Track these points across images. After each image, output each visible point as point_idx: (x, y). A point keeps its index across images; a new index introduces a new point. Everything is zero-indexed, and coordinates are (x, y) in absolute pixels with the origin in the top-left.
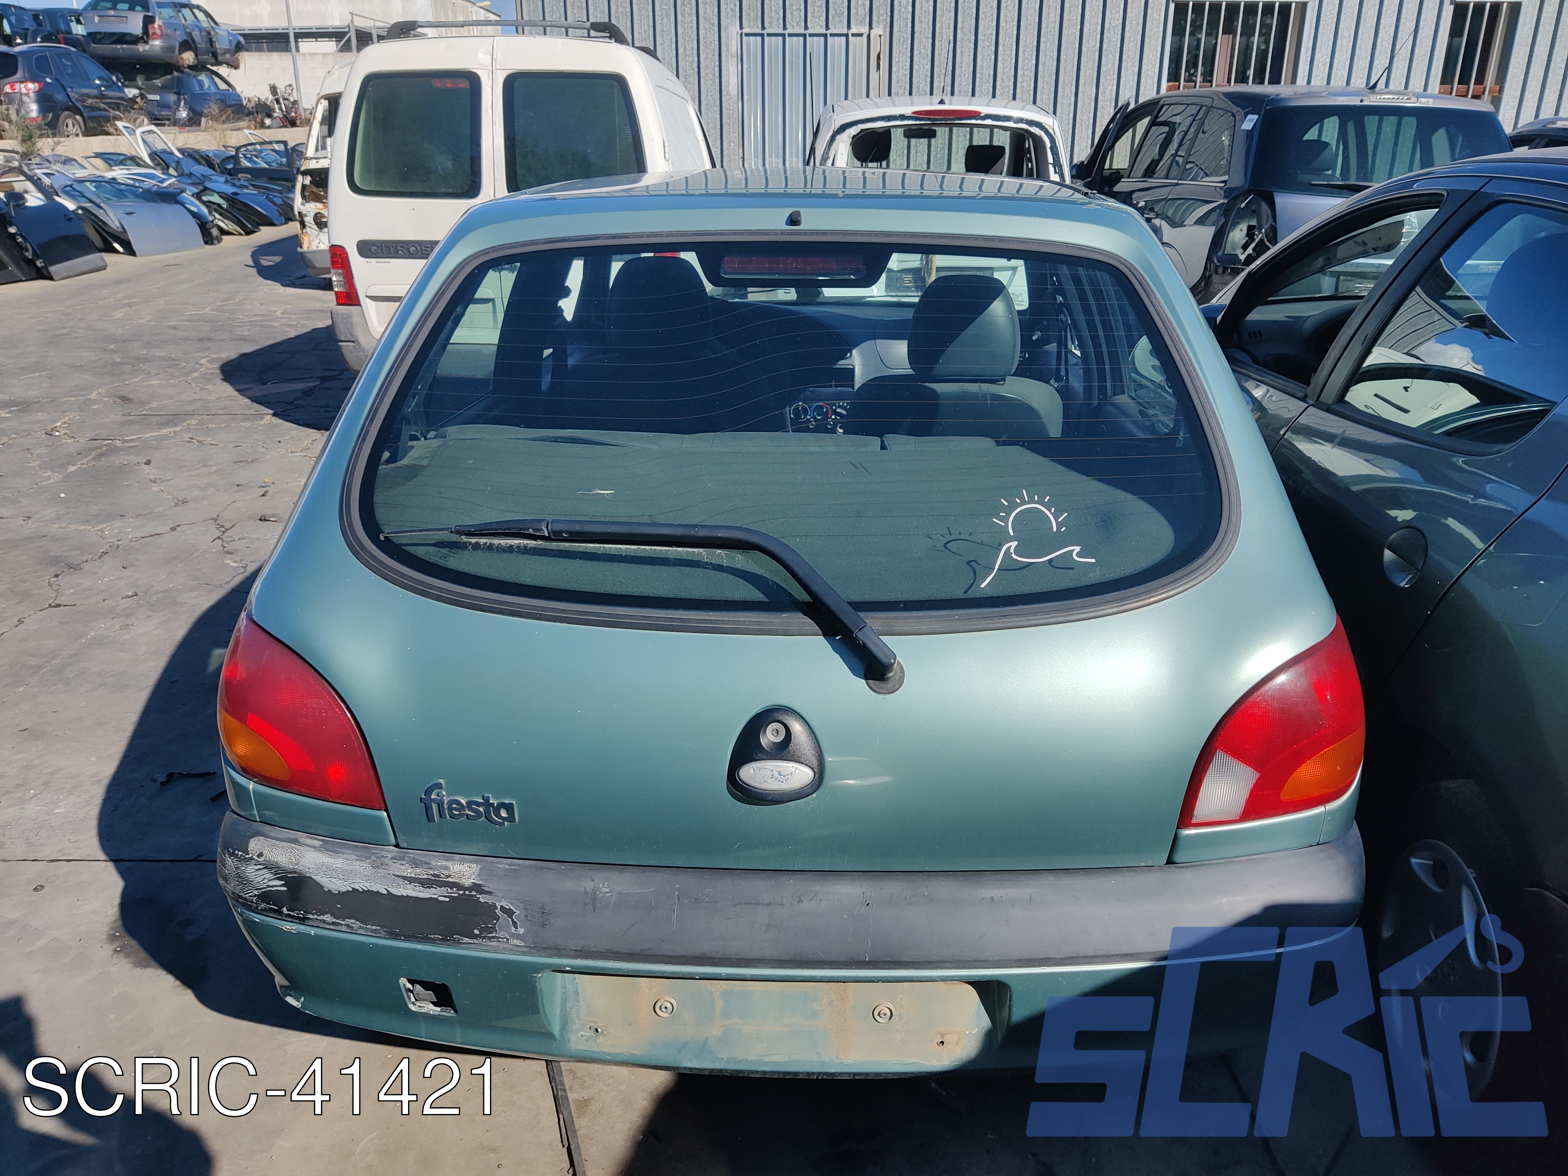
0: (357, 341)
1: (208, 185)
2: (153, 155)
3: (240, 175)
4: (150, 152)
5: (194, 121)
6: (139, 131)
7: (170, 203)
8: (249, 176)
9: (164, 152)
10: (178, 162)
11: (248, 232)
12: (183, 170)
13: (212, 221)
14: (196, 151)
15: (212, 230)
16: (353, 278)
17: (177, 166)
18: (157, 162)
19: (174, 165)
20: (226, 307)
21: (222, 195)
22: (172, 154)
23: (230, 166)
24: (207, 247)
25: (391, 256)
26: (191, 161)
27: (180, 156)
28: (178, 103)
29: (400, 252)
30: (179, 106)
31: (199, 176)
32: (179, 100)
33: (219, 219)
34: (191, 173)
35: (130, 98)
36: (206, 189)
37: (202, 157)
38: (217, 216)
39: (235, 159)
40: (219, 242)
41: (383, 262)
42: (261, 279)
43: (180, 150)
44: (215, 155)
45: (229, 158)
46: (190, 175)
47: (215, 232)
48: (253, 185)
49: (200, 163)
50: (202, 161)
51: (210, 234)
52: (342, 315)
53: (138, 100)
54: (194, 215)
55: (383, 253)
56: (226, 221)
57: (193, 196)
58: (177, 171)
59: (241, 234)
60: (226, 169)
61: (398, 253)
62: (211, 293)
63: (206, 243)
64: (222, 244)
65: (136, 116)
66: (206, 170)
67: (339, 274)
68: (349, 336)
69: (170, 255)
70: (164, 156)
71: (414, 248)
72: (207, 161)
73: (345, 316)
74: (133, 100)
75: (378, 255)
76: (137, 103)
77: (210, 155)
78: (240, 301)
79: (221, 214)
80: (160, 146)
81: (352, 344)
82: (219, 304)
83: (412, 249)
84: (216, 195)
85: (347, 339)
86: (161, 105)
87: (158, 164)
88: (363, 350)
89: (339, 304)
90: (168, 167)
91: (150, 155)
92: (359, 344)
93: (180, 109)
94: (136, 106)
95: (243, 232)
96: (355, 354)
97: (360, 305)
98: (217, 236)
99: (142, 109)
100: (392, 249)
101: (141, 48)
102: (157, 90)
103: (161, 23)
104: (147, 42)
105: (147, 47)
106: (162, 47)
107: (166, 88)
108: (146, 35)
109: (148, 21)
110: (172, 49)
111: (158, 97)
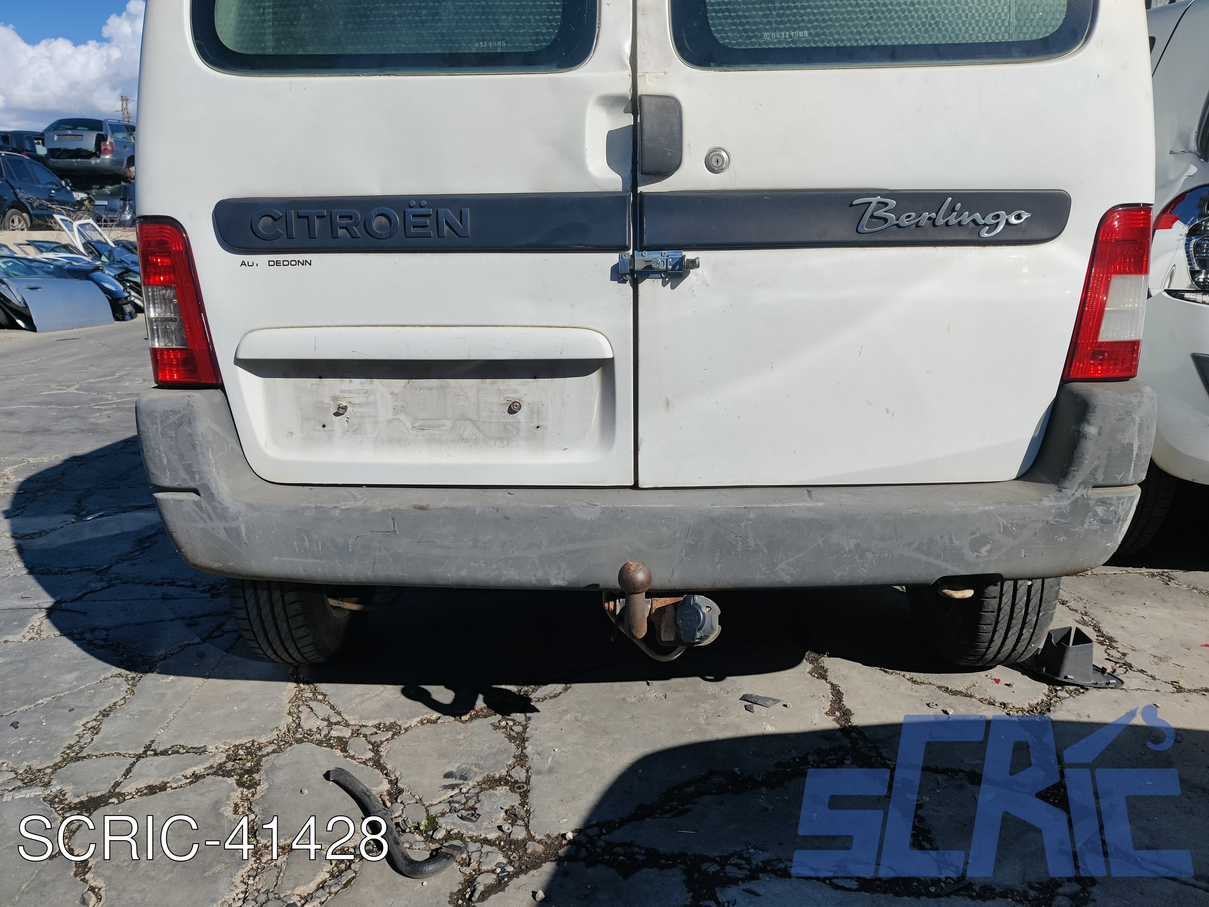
0: (207, 487)
2: (88, 245)
4: (84, 241)
6: (76, 224)
7: (81, 279)
9: (99, 242)
10: (111, 251)
12: (114, 258)
13: (126, 298)
15: (124, 306)
16: (201, 309)
17: (110, 255)
18: (90, 250)
19: (106, 253)
22: (107, 243)
24: (117, 323)
25: (313, 243)
26: (125, 251)
27: (113, 245)
28: (123, 208)
29: (341, 232)
30: (125, 210)
31: (129, 262)
32: (125, 205)
34: (122, 261)
35: (78, 201)
36: (129, 271)
38: (133, 293)
40: (132, 318)
41: (290, 263)
43: (115, 242)
47: (128, 308)
51: (123, 311)
52: (166, 414)
53: (86, 203)
54: (106, 291)
55: (290, 237)
57: (114, 277)
58: (108, 259)
61: (335, 236)
62: (91, 368)
63: (117, 319)
64: (134, 320)
65: (79, 213)
67: (165, 301)
68: (184, 475)
69: (76, 330)
70: (97, 246)
71: (383, 219)
73: (173, 419)
74: (81, 203)
75: (276, 243)
76: (84, 205)
80: (95, 237)
81: (193, 496)
83: (378, 222)
85: (176, 484)
86: (109, 209)
87: (91, 253)
88: (223, 515)
89: (163, 385)
90: (99, 254)
91: (85, 245)
92: (211, 497)
93: (125, 212)
96: (201, 525)
97: (221, 387)
98: (130, 313)
99: (87, 210)
100: (317, 222)
101: (93, 161)
102: (105, 197)
103: (112, 141)
104: (98, 157)
105: (98, 161)
106: (112, 161)
107: (113, 195)
108: (98, 151)
109: (101, 139)
110: (120, 163)
111: (106, 203)
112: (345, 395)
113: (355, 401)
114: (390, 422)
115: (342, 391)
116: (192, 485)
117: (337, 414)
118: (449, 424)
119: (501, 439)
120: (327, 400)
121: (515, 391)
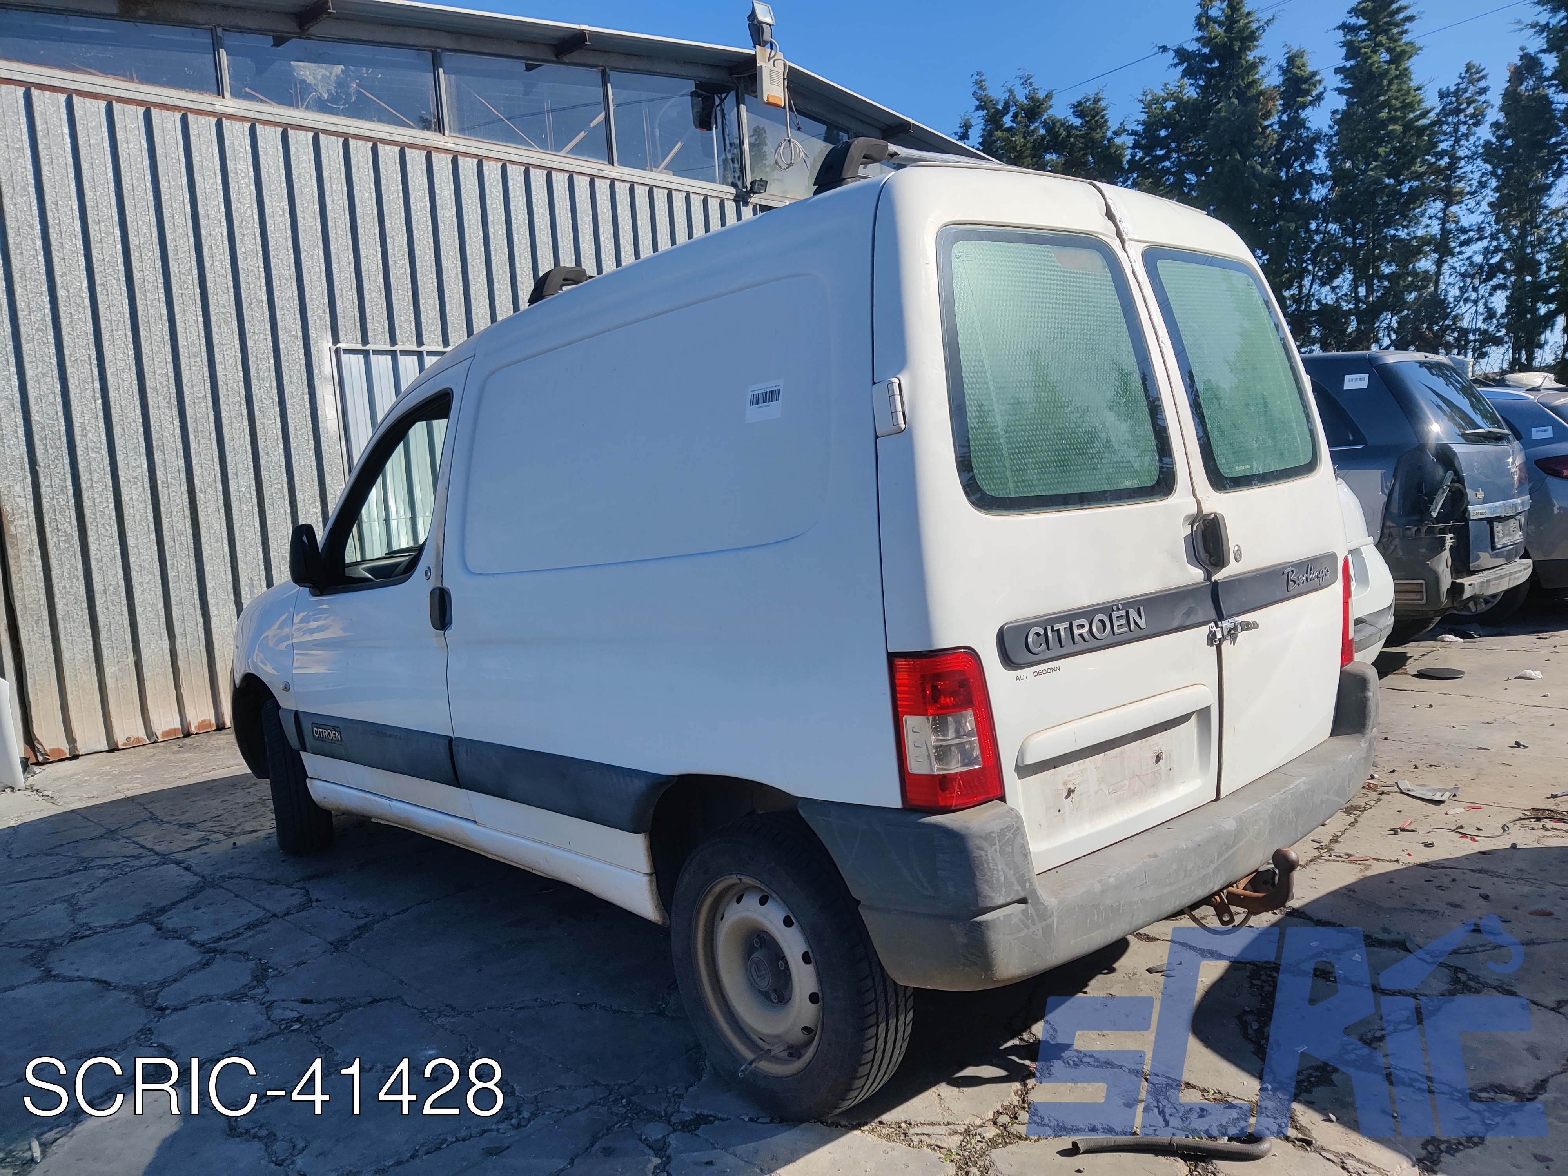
0: (1034, 892)
25: (1062, 651)
55: (1049, 649)
61: (1074, 643)
75: (1041, 656)
81: (1020, 907)
112: (1071, 778)
113: (1076, 782)
114: (1096, 793)
115: (1069, 776)
116: (1022, 895)
117: (1066, 798)
118: (1126, 782)
119: (1153, 786)
120: (1061, 787)
121: (1158, 744)
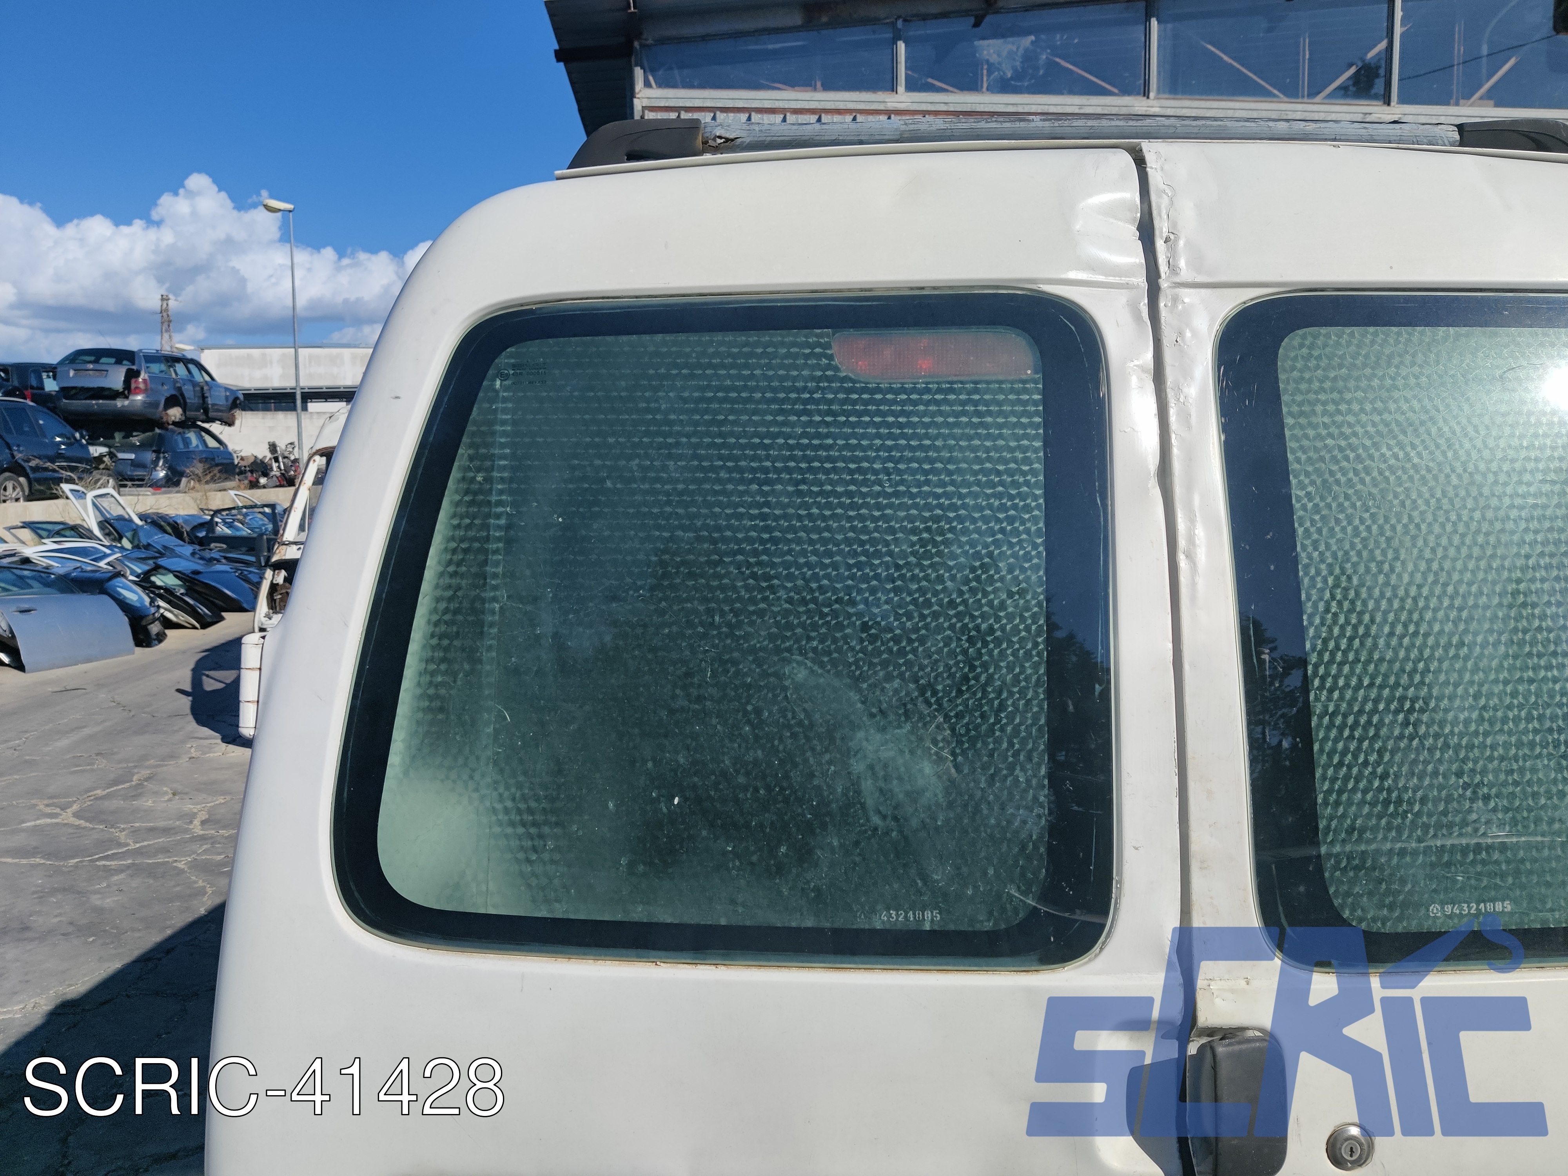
1: (162, 562)
2: (104, 523)
3: (213, 545)
4: (101, 519)
5: (173, 481)
6: (93, 495)
7: (93, 595)
8: (225, 546)
9: (120, 518)
10: (136, 531)
11: (205, 625)
12: (139, 540)
13: (154, 613)
14: (163, 517)
15: (149, 627)
17: (132, 536)
18: (107, 532)
19: (129, 534)
20: (107, 805)
21: (178, 575)
22: (131, 521)
23: (202, 534)
24: (139, 650)
26: (154, 530)
27: (140, 523)
28: (155, 463)
30: (157, 465)
31: (158, 548)
32: (158, 459)
33: (166, 609)
34: (149, 545)
35: (95, 458)
36: (157, 569)
37: (169, 524)
38: (162, 604)
39: (209, 525)
40: (159, 641)
42: (192, 725)
43: (142, 517)
44: (186, 521)
45: (202, 525)
46: (148, 546)
47: (155, 628)
48: (225, 558)
49: (165, 532)
50: (168, 529)
51: (147, 633)
53: (106, 459)
54: (128, 606)
56: (176, 611)
58: (131, 542)
59: (194, 628)
60: (197, 537)
62: (100, 761)
63: (139, 646)
64: (162, 645)
65: (98, 476)
66: (171, 541)
70: (117, 524)
72: (174, 528)
74: (99, 459)
76: (103, 462)
77: (180, 521)
78: (140, 785)
79: (169, 602)
80: (116, 511)
82: (99, 792)
84: (171, 576)
86: (134, 464)
87: (108, 535)
90: (120, 538)
91: (99, 524)
93: (158, 468)
94: (102, 466)
95: (197, 625)
98: (158, 634)
99: (108, 469)
101: (120, 403)
102: (132, 448)
103: (146, 377)
104: (127, 397)
105: (126, 403)
106: (144, 402)
107: (144, 446)
108: (127, 390)
109: (132, 375)
110: (156, 405)
111: (132, 456)
